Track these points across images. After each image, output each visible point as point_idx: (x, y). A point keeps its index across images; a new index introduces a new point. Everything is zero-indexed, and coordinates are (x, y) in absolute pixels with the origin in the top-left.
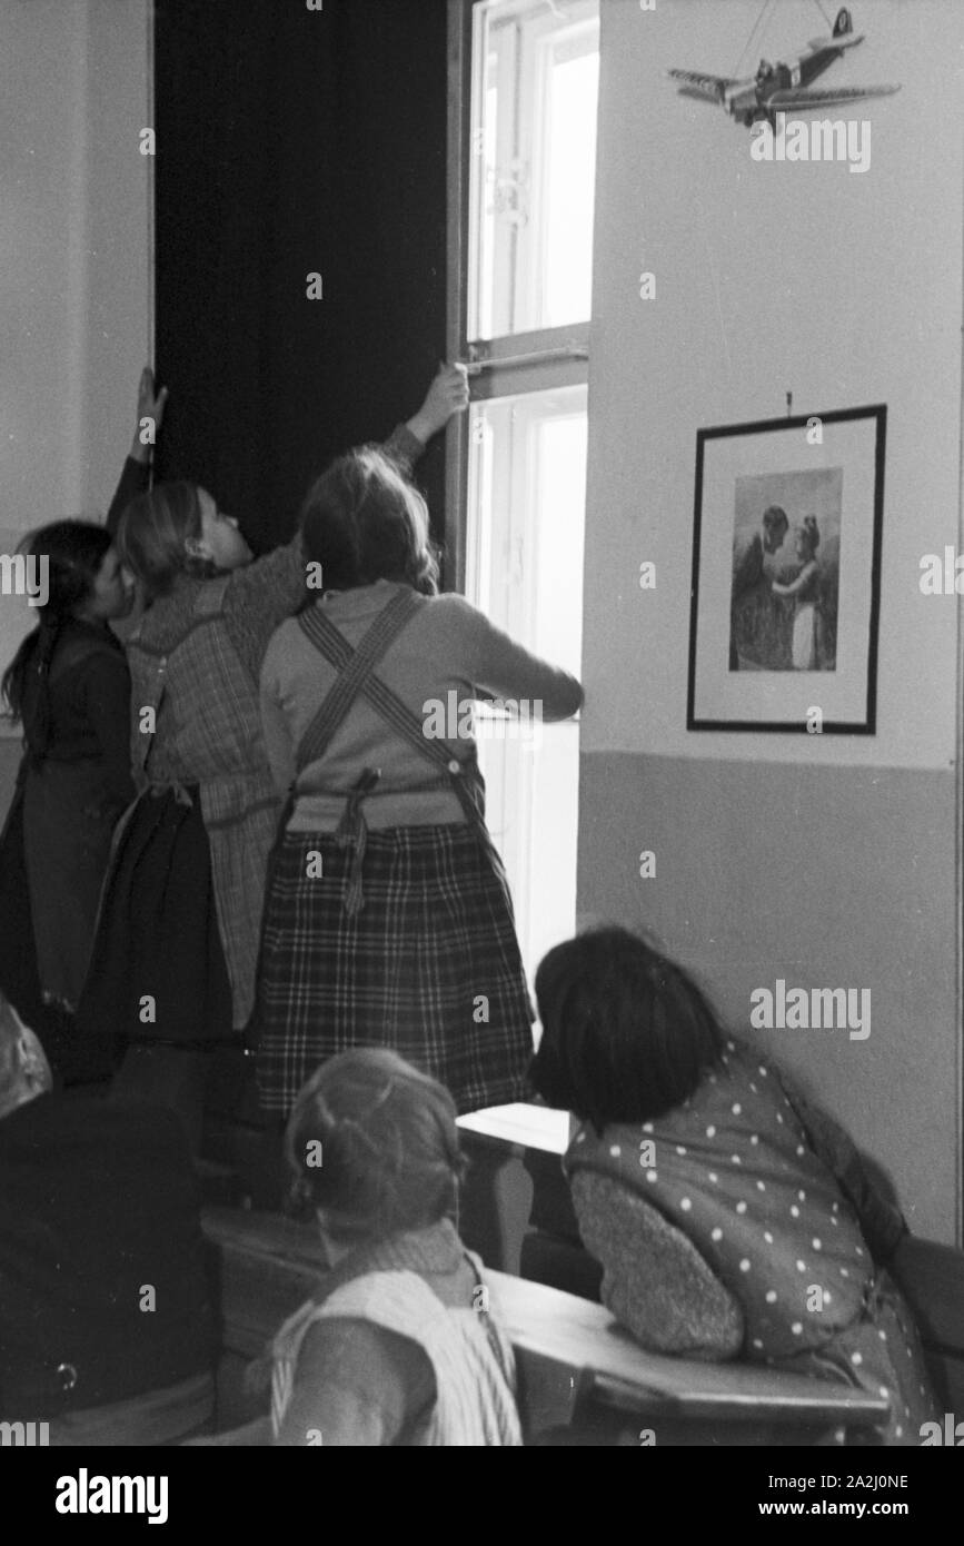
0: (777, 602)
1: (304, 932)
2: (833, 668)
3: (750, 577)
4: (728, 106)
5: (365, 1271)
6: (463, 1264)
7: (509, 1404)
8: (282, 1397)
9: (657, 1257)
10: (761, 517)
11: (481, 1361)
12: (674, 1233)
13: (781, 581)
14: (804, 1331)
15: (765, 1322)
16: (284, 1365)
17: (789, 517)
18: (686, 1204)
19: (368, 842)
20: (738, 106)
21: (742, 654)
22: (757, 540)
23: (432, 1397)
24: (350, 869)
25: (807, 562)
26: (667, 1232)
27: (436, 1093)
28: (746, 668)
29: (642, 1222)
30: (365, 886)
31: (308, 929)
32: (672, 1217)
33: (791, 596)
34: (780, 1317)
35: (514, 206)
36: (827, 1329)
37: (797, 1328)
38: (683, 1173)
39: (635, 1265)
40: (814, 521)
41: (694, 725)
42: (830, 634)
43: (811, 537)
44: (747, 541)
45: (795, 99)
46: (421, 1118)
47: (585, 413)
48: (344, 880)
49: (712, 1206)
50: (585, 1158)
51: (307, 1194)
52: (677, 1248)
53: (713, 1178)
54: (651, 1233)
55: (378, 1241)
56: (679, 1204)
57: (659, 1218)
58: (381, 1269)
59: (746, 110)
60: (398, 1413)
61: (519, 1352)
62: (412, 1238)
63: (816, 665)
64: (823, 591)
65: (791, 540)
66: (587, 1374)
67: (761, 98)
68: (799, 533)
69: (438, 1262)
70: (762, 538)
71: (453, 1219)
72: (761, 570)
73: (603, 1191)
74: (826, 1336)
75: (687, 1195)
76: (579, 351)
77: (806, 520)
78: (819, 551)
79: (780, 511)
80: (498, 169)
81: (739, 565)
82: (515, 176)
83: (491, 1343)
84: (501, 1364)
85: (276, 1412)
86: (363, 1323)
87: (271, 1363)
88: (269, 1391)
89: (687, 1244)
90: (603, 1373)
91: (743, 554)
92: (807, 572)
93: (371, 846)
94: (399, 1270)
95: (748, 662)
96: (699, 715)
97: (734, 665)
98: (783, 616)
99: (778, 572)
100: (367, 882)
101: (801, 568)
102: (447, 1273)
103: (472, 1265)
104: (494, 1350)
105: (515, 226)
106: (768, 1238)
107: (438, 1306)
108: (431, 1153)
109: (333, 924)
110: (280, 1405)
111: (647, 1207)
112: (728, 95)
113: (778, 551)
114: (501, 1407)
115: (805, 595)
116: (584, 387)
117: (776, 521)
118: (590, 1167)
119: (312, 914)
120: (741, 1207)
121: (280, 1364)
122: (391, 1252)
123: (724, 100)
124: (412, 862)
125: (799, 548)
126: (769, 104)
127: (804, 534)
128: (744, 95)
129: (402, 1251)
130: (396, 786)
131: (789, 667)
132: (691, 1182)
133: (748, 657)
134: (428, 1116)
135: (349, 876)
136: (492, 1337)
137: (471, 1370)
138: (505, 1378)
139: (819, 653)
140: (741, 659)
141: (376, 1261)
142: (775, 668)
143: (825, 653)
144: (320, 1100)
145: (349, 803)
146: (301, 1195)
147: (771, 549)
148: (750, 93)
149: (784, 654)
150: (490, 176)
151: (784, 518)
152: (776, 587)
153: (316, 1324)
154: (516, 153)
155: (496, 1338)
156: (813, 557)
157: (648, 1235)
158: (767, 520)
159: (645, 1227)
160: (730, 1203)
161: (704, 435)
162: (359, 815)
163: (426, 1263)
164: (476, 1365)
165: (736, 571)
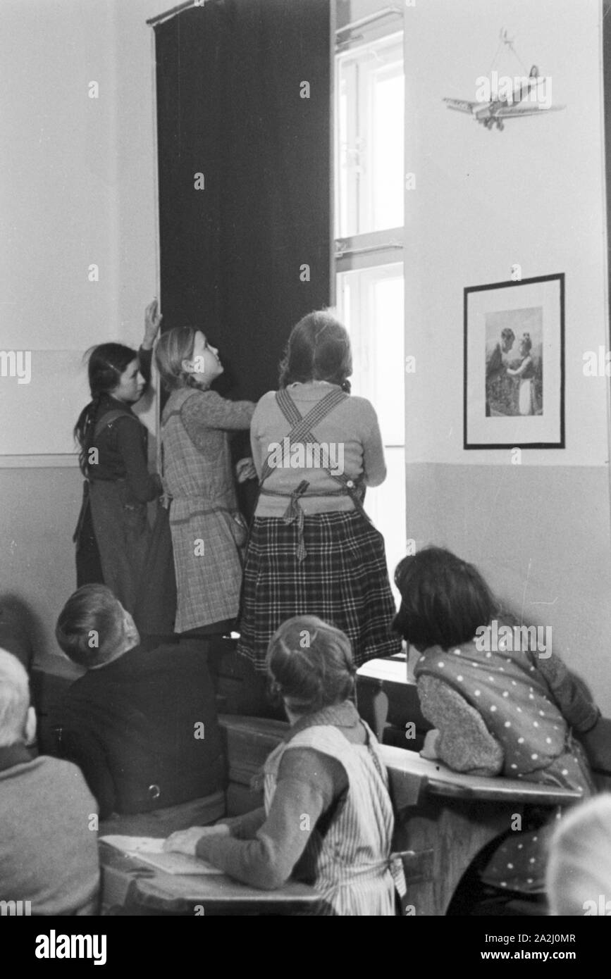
0: (510, 378)
1: (274, 574)
2: (541, 414)
3: (495, 367)
4: (474, 116)
5: (310, 725)
6: (359, 724)
7: (386, 794)
8: (269, 792)
9: (460, 722)
10: (500, 334)
11: (370, 771)
12: (471, 710)
13: (512, 368)
14: (538, 757)
15: (518, 753)
16: (270, 777)
17: (515, 334)
18: (477, 693)
19: (305, 522)
20: (480, 116)
21: (493, 408)
22: (498, 346)
23: (346, 788)
24: (297, 537)
25: (526, 356)
26: (467, 710)
27: (341, 637)
28: (495, 415)
29: (455, 703)
30: (306, 547)
31: (276, 572)
32: (470, 702)
33: (517, 376)
34: (526, 751)
35: (358, 164)
36: (551, 757)
37: (535, 757)
38: (476, 677)
39: (448, 725)
40: (528, 335)
41: (467, 447)
42: (539, 396)
43: (527, 345)
44: (493, 348)
45: (511, 112)
46: (333, 648)
47: (402, 276)
48: (294, 544)
49: (491, 693)
50: (425, 668)
51: (279, 689)
52: (471, 718)
53: (491, 679)
54: (459, 709)
55: (315, 711)
56: (473, 692)
57: (464, 701)
58: (318, 725)
59: (484, 118)
60: (330, 794)
61: (389, 770)
62: (331, 709)
63: (532, 413)
64: (534, 372)
65: (517, 345)
66: (425, 779)
67: (492, 112)
68: (521, 342)
69: (346, 722)
70: (501, 346)
71: (353, 700)
72: (501, 361)
73: (435, 687)
74: (550, 761)
75: (479, 689)
76: (397, 244)
77: (524, 335)
78: (531, 352)
79: (510, 330)
80: (348, 143)
81: (489, 360)
82: (358, 147)
83: (375, 763)
84: (381, 774)
85: (268, 802)
86: (310, 750)
87: (263, 776)
88: (262, 791)
89: (477, 716)
90: (432, 779)
91: (491, 354)
92: (525, 363)
93: (307, 525)
94: (327, 725)
95: (495, 412)
96: (469, 442)
97: (488, 414)
98: (513, 385)
99: (510, 363)
100: (307, 544)
101: (523, 360)
102: (351, 727)
103: (363, 725)
104: (376, 767)
105: (358, 174)
106: (519, 710)
107: (347, 742)
108: (339, 665)
109: (291, 569)
110: (269, 798)
111: (458, 696)
112: (475, 110)
113: (510, 352)
114: (381, 793)
115: (525, 375)
116: (402, 263)
117: (508, 336)
118: (428, 673)
119: (278, 564)
120: (506, 694)
121: (268, 776)
122: (323, 717)
123: (472, 113)
124: (332, 532)
125: (521, 350)
126: (496, 115)
127: (523, 342)
128: (483, 111)
129: (328, 715)
130: (319, 493)
131: (518, 414)
132: (480, 681)
133: (495, 409)
134: (336, 647)
135: (297, 542)
136: (375, 761)
137: (365, 775)
138: (383, 781)
139: (534, 406)
140: (492, 410)
141: (315, 720)
142: (510, 414)
143: (537, 406)
144: (282, 643)
145: (292, 500)
146: (275, 690)
147: (506, 350)
148: (486, 109)
149: (515, 407)
150: (344, 147)
151: (513, 334)
152: (510, 371)
153: (287, 752)
154: (358, 134)
155: (378, 761)
156: (528, 355)
157: (457, 711)
158: (503, 335)
159: (457, 706)
160: (500, 691)
161: (468, 290)
162: (298, 507)
163: (340, 722)
164: (367, 773)
165: (487, 363)
